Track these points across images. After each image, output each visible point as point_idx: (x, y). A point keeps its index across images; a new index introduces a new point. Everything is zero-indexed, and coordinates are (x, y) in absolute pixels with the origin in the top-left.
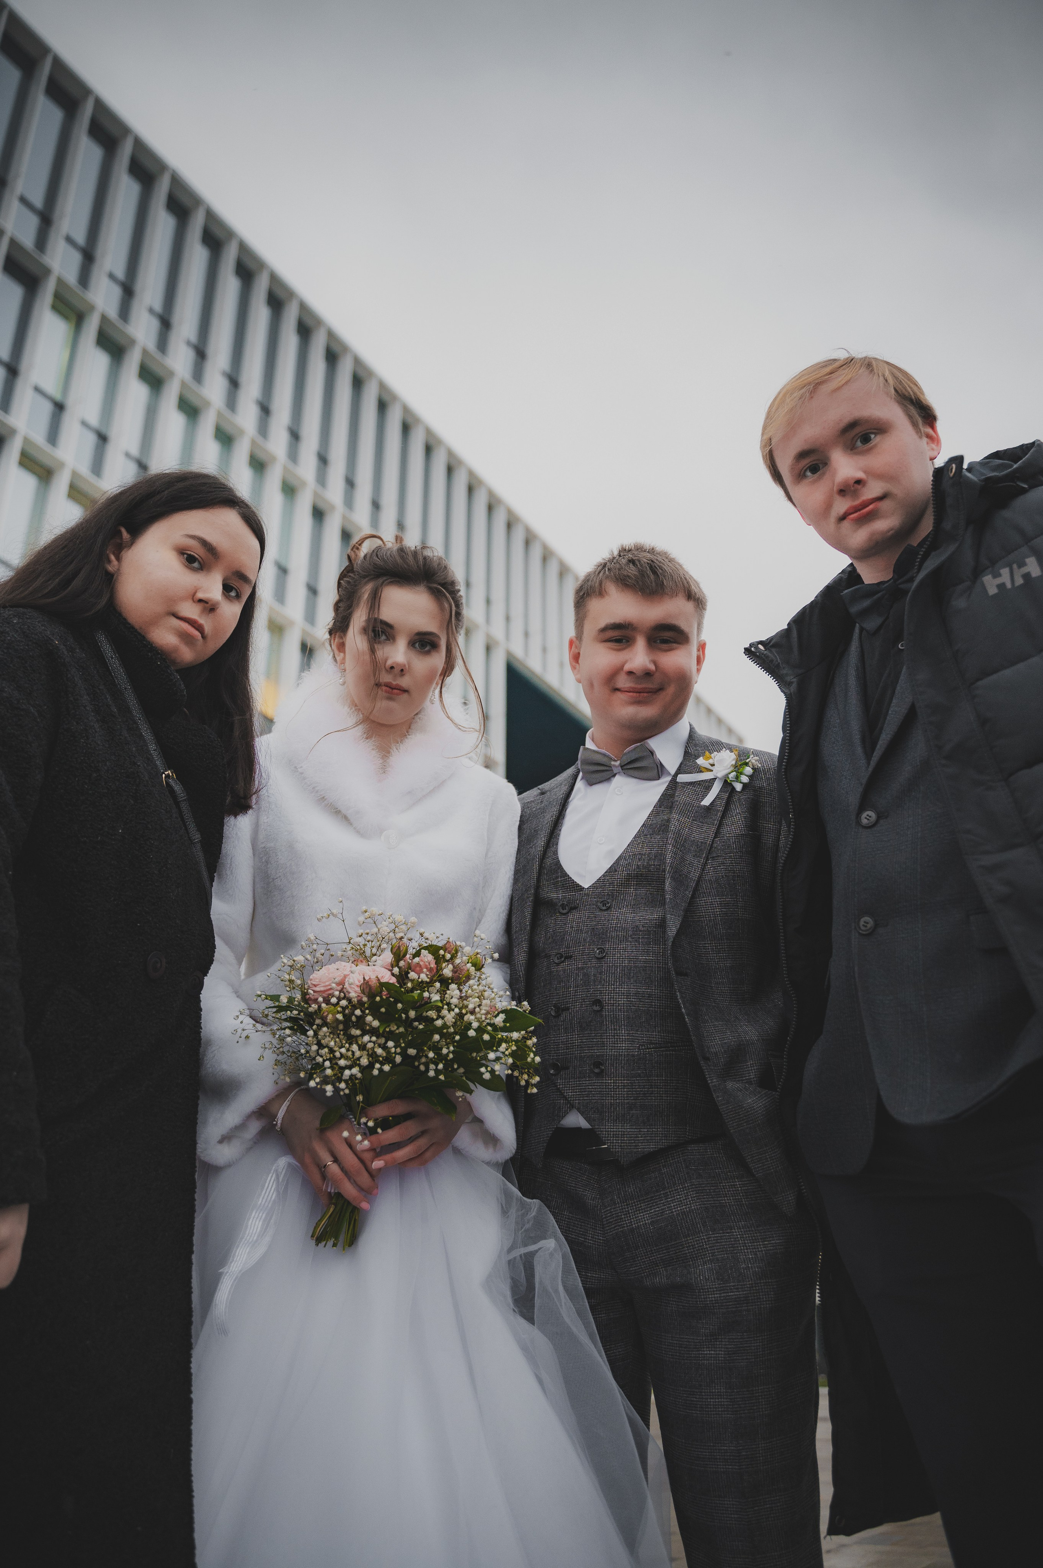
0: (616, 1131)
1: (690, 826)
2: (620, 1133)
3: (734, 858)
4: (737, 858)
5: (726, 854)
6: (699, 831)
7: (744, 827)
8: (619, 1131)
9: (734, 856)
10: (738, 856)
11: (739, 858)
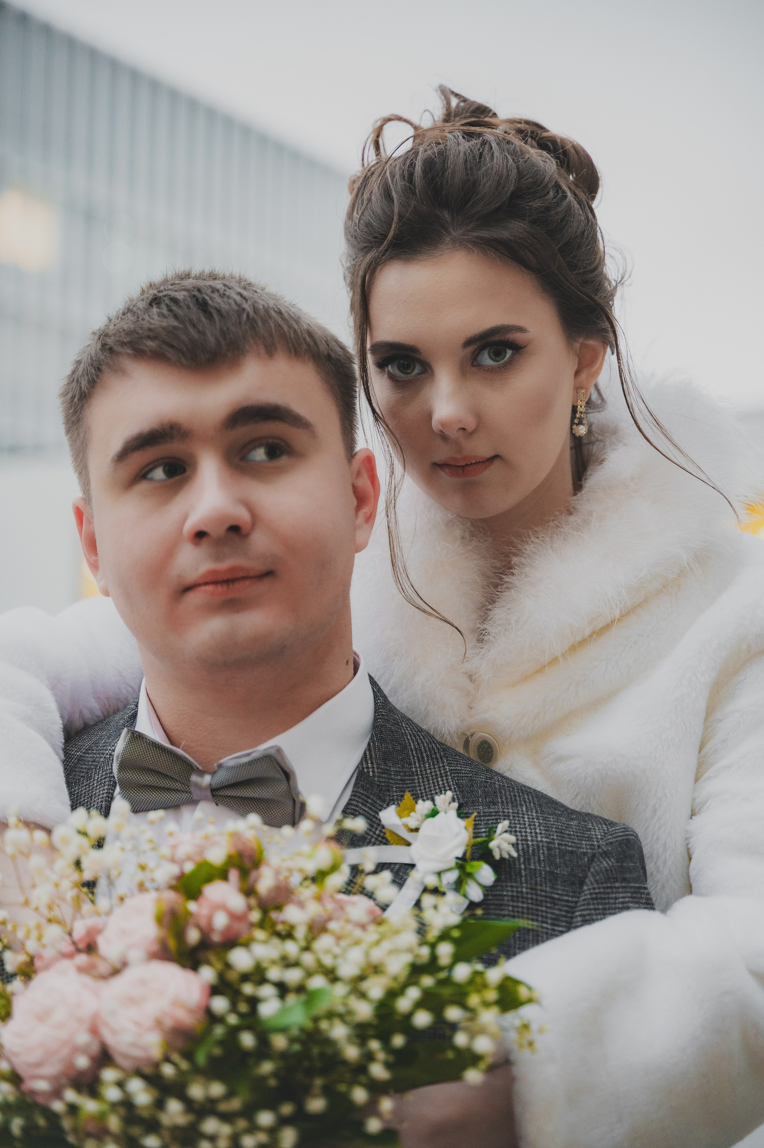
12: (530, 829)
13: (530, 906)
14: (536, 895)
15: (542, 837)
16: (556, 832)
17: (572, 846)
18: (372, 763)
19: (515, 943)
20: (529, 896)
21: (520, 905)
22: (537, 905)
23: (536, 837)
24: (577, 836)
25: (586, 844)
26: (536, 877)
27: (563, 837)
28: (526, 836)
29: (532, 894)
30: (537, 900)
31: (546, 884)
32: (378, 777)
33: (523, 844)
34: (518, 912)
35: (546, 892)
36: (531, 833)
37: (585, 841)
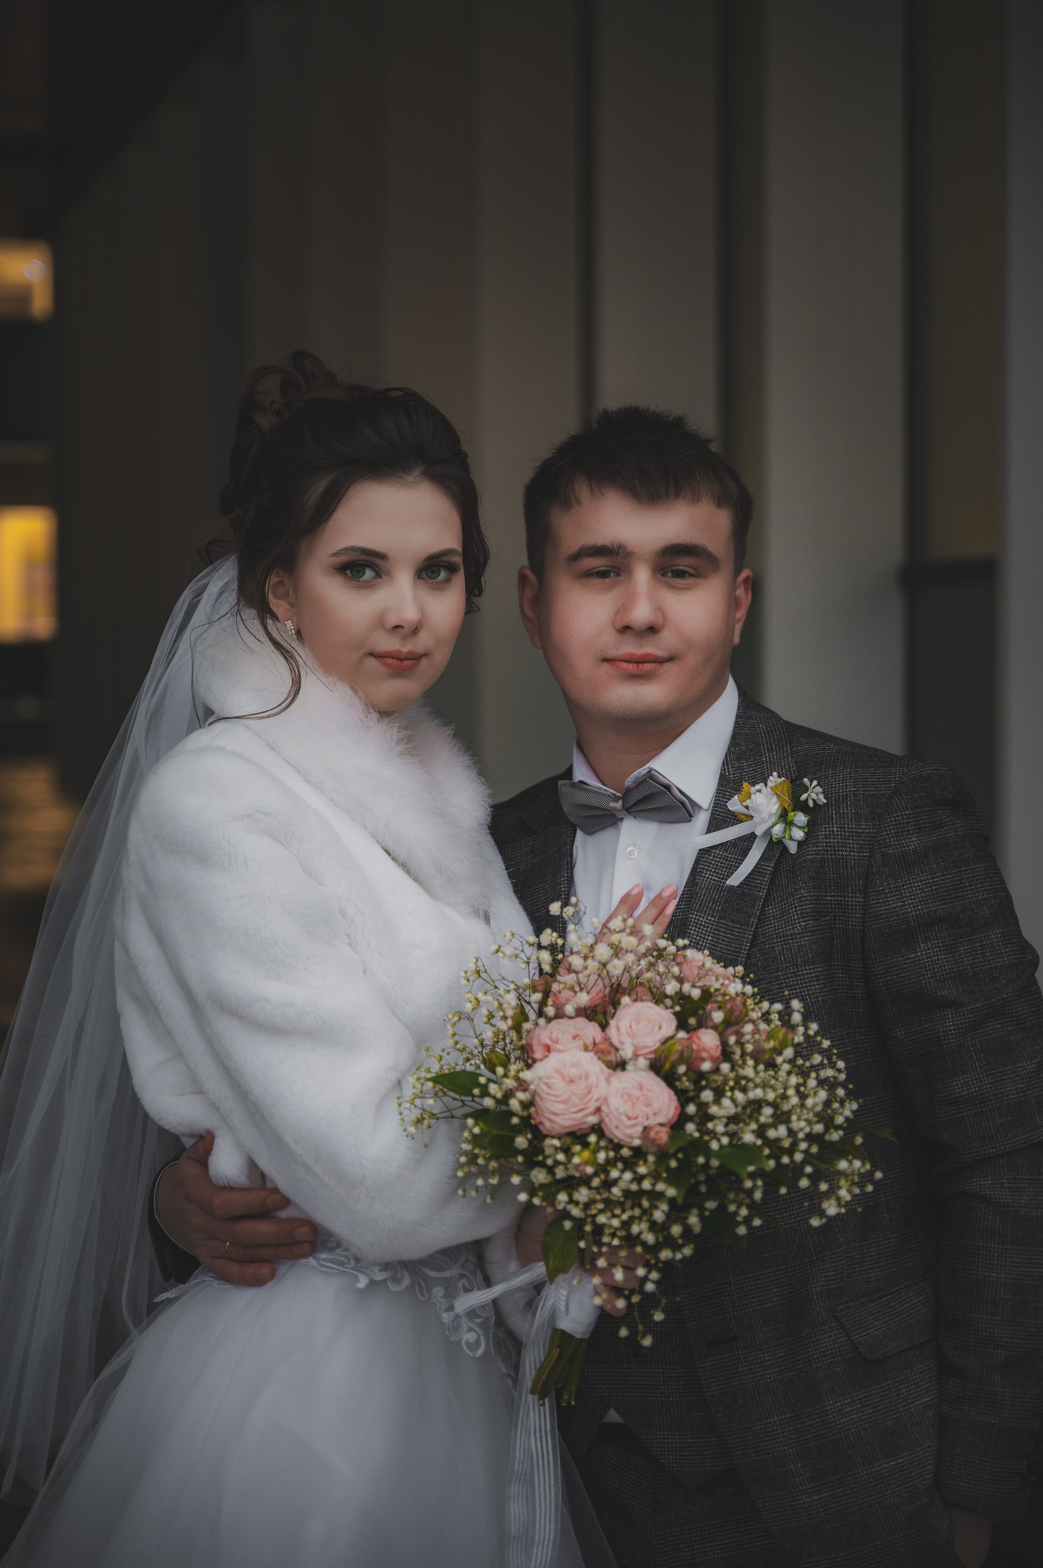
0: (672, 1443)
1: (714, 929)
2: (678, 1445)
3: (784, 979)
4: (788, 978)
5: (772, 974)
6: (728, 938)
7: (798, 919)
8: (676, 1443)
9: (783, 975)
10: (791, 973)
11: (792, 977)
12: (843, 783)
13: (840, 840)
14: (845, 831)
15: (850, 788)
16: (862, 781)
17: (874, 790)
18: (728, 765)
19: (829, 871)
20: (839, 833)
21: (832, 840)
22: (845, 839)
23: (846, 789)
24: (879, 781)
25: (885, 787)
26: (844, 818)
27: (868, 784)
28: (839, 789)
29: (841, 831)
30: (845, 835)
31: (852, 823)
32: (732, 774)
33: (835, 796)
34: (830, 846)
35: (852, 828)
36: (843, 786)
37: (885, 784)
